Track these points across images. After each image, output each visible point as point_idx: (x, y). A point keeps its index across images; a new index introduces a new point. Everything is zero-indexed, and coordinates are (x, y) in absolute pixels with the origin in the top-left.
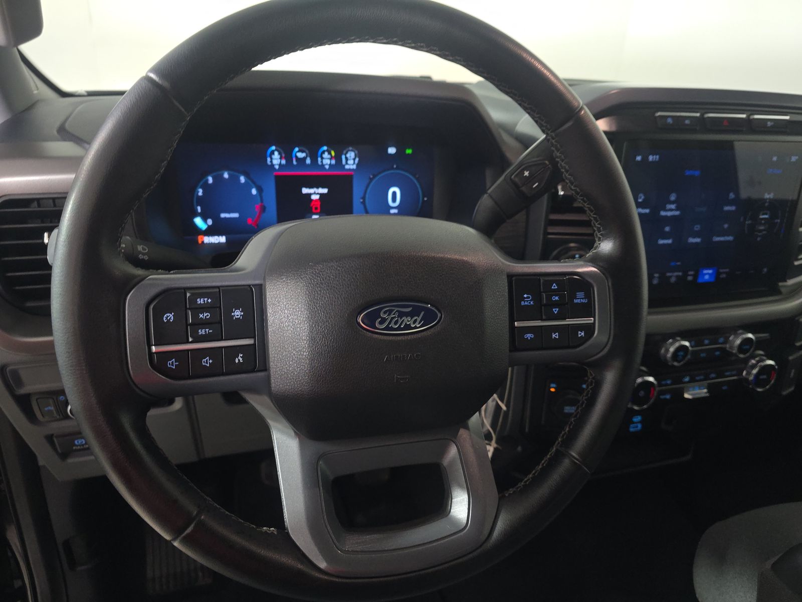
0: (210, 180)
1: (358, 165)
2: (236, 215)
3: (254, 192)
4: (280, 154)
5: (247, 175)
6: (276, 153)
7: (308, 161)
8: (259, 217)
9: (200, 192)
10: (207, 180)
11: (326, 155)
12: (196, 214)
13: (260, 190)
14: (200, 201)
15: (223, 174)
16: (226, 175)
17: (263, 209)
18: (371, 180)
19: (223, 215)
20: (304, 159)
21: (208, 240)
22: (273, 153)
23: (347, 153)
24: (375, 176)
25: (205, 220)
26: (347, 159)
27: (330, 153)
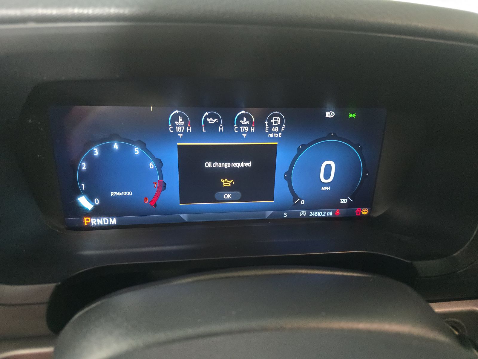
0: (96, 152)
1: (283, 133)
2: (130, 193)
3: (152, 165)
4: (185, 119)
5: (143, 145)
6: (180, 118)
7: (221, 129)
8: (157, 196)
9: (84, 167)
10: (93, 152)
11: (244, 121)
12: (79, 193)
13: (159, 163)
14: (84, 176)
15: (113, 144)
16: (116, 146)
17: (163, 186)
18: (300, 151)
19: (113, 194)
20: (217, 125)
21: (95, 222)
22: (175, 118)
23: (271, 118)
24: (304, 146)
25: (91, 199)
26: (270, 125)
27: (249, 118)
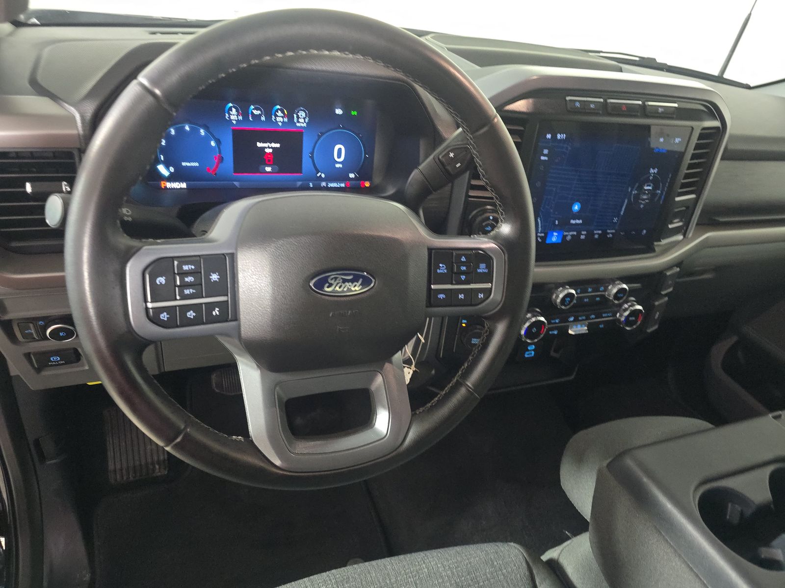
0: (173, 132)
1: (307, 124)
2: (196, 164)
3: (213, 143)
4: (237, 111)
5: (206, 128)
6: (234, 110)
7: (263, 118)
8: (217, 166)
9: (163, 143)
10: (170, 131)
11: (280, 113)
12: (158, 162)
13: (218, 142)
14: (163, 150)
15: (184, 127)
16: (187, 128)
17: (221, 159)
18: (319, 137)
19: (184, 164)
20: (260, 115)
21: (169, 185)
22: (230, 109)
23: (298, 112)
24: (323, 134)
25: (167, 167)
26: (298, 117)
27: (283, 112)
